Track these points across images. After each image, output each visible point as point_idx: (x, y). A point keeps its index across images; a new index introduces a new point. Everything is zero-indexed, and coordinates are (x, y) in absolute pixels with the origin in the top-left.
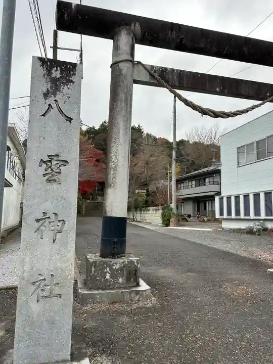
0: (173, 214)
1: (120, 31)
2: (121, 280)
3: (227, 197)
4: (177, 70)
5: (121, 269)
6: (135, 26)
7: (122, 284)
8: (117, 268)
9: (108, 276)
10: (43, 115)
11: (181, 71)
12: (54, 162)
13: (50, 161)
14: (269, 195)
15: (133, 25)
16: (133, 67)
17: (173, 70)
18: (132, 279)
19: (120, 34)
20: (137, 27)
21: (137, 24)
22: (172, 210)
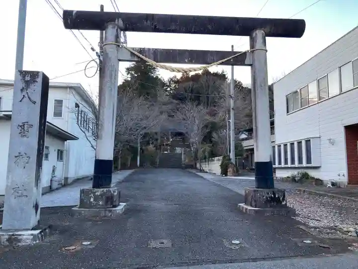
0: (232, 163)
1: (108, 26)
2: (101, 203)
3: (278, 146)
4: (153, 49)
5: (101, 195)
6: (118, 21)
7: (102, 205)
8: (99, 194)
9: (92, 200)
10: (21, 101)
11: (156, 49)
12: (26, 126)
13: (24, 126)
14: (308, 142)
15: (117, 20)
16: (117, 50)
17: (149, 49)
18: (109, 203)
19: (108, 28)
20: (120, 22)
21: (120, 19)
22: (230, 159)
